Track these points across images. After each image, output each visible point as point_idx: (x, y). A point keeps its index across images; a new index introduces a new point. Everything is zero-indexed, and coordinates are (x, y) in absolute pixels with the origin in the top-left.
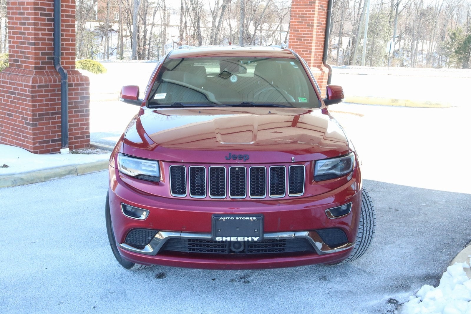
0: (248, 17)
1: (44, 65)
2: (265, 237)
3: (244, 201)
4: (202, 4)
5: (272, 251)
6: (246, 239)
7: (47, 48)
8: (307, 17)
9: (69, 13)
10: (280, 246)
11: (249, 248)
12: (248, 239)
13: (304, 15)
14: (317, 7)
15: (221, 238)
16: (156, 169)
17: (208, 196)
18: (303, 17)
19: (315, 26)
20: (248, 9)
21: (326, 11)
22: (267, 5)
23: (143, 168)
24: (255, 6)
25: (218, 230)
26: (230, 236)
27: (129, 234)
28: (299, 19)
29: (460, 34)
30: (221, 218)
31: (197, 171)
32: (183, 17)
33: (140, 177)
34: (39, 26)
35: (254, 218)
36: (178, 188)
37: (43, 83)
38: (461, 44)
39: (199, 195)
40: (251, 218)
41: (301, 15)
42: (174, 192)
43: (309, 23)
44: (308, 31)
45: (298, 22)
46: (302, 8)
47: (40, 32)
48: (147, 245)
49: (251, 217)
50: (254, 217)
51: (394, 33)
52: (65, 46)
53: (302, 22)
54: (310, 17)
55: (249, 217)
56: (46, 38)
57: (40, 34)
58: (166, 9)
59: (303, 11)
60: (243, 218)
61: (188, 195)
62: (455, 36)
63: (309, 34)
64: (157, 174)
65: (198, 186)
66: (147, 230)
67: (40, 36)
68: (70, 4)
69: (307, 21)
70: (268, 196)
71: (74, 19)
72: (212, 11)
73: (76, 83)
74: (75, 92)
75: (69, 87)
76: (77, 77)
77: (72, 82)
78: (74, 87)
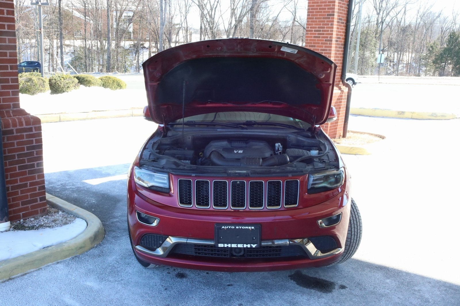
0: (256, 34)
2: (262, 244)
3: (245, 211)
4: (218, 24)
5: (269, 256)
6: (245, 246)
8: (325, 31)
9: (5, 29)
10: (277, 251)
11: (248, 253)
12: (247, 246)
13: (321, 29)
14: (336, 20)
15: (223, 244)
16: (166, 181)
17: (211, 206)
18: (320, 31)
19: (334, 42)
20: (257, 28)
21: (344, 25)
22: (273, 24)
23: (156, 180)
24: (262, 26)
25: (220, 237)
26: (231, 243)
27: (143, 238)
28: (316, 34)
29: (436, 47)
30: (223, 227)
31: (202, 184)
32: (202, 35)
33: (153, 188)
35: (253, 228)
36: (185, 198)
38: (438, 55)
39: (203, 205)
40: (250, 228)
41: (317, 29)
42: (182, 202)
43: (327, 37)
44: (325, 47)
45: (314, 37)
46: (319, 21)
48: (158, 249)
49: (250, 226)
50: (253, 226)
51: (380, 47)
53: (319, 37)
54: (328, 31)
55: (248, 226)
58: (188, 29)
59: (320, 25)
60: (242, 228)
61: (194, 206)
62: (433, 49)
63: (326, 50)
64: (167, 186)
65: (203, 197)
66: (158, 236)
68: (5, 16)
69: (325, 36)
70: (265, 207)
71: (14, 38)
72: (226, 30)
73: (19, 128)
74: (17, 141)
75: (8, 136)
76: (21, 119)
77: (11, 128)
78: (15, 134)
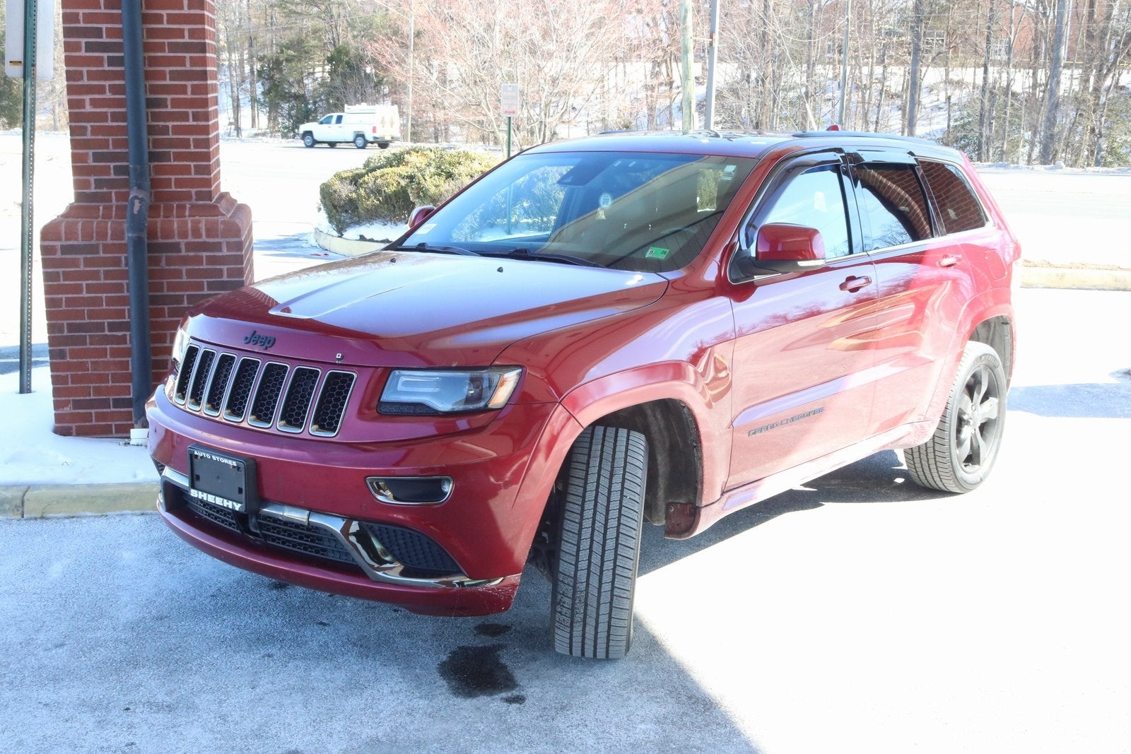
1: (105, 190)
6: (225, 503)
7: (111, 142)
9: (183, 37)
11: (264, 529)
12: (228, 504)
15: (196, 492)
17: (203, 408)
25: (197, 476)
30: (196, 453)
34: (82, 79)
35: (235, 464)
36: (182, 385)
37: (76, 239)
39: (195, 404)
40: (230, 462)
42: (177, 393)
47: (87, 98)
50: (235, 460)
52: (173, 134)
55: (229, 459)
56: (106, 112)
57: (87, 103)
60: (220, 460)
61: (187, 402)
67: (89, 108)
68: (186, 11)
70: (275, 424)
71: (202, 55)
73: (193, 240)
74: (189, 267)
75: (170, 254)
76: (199, 222)
77: (176, 240)
78: (183, 253)
